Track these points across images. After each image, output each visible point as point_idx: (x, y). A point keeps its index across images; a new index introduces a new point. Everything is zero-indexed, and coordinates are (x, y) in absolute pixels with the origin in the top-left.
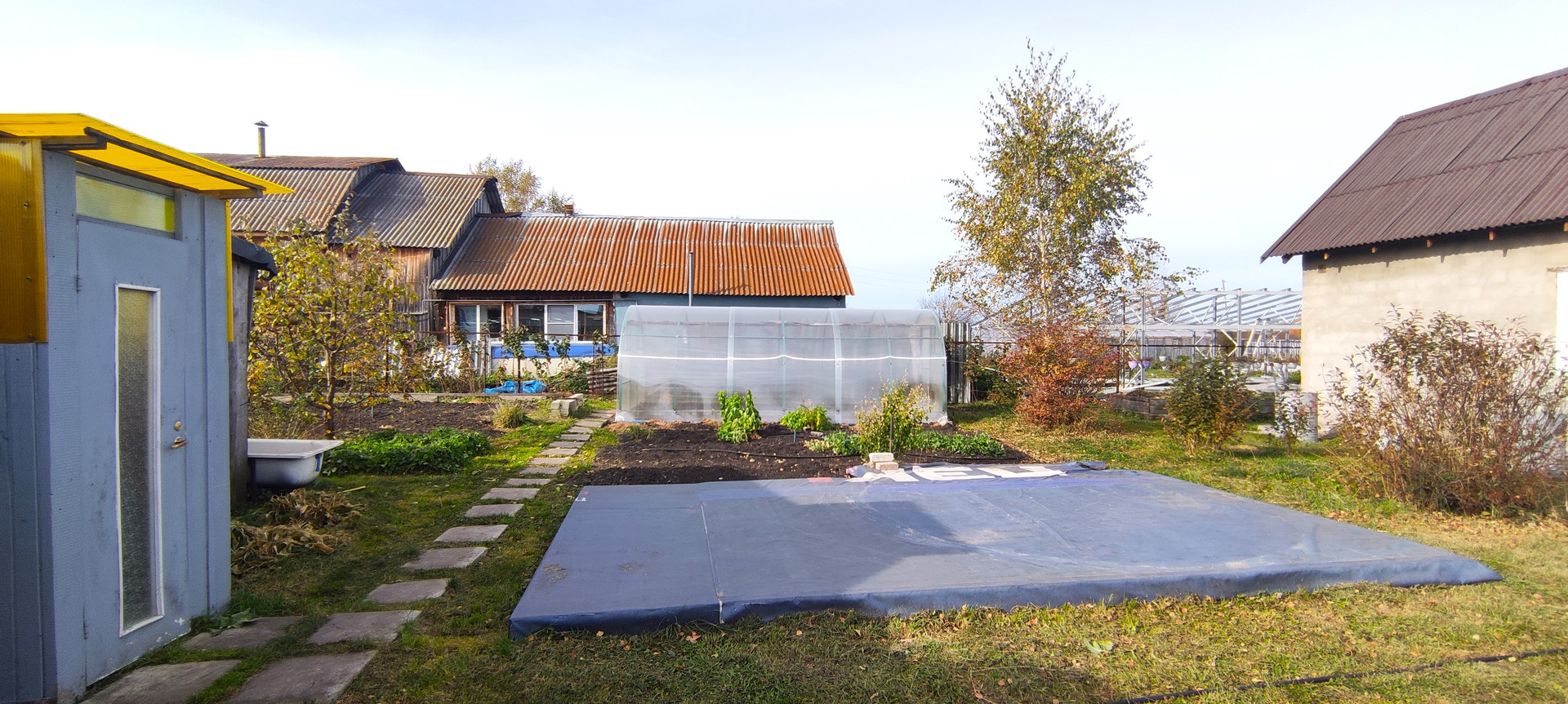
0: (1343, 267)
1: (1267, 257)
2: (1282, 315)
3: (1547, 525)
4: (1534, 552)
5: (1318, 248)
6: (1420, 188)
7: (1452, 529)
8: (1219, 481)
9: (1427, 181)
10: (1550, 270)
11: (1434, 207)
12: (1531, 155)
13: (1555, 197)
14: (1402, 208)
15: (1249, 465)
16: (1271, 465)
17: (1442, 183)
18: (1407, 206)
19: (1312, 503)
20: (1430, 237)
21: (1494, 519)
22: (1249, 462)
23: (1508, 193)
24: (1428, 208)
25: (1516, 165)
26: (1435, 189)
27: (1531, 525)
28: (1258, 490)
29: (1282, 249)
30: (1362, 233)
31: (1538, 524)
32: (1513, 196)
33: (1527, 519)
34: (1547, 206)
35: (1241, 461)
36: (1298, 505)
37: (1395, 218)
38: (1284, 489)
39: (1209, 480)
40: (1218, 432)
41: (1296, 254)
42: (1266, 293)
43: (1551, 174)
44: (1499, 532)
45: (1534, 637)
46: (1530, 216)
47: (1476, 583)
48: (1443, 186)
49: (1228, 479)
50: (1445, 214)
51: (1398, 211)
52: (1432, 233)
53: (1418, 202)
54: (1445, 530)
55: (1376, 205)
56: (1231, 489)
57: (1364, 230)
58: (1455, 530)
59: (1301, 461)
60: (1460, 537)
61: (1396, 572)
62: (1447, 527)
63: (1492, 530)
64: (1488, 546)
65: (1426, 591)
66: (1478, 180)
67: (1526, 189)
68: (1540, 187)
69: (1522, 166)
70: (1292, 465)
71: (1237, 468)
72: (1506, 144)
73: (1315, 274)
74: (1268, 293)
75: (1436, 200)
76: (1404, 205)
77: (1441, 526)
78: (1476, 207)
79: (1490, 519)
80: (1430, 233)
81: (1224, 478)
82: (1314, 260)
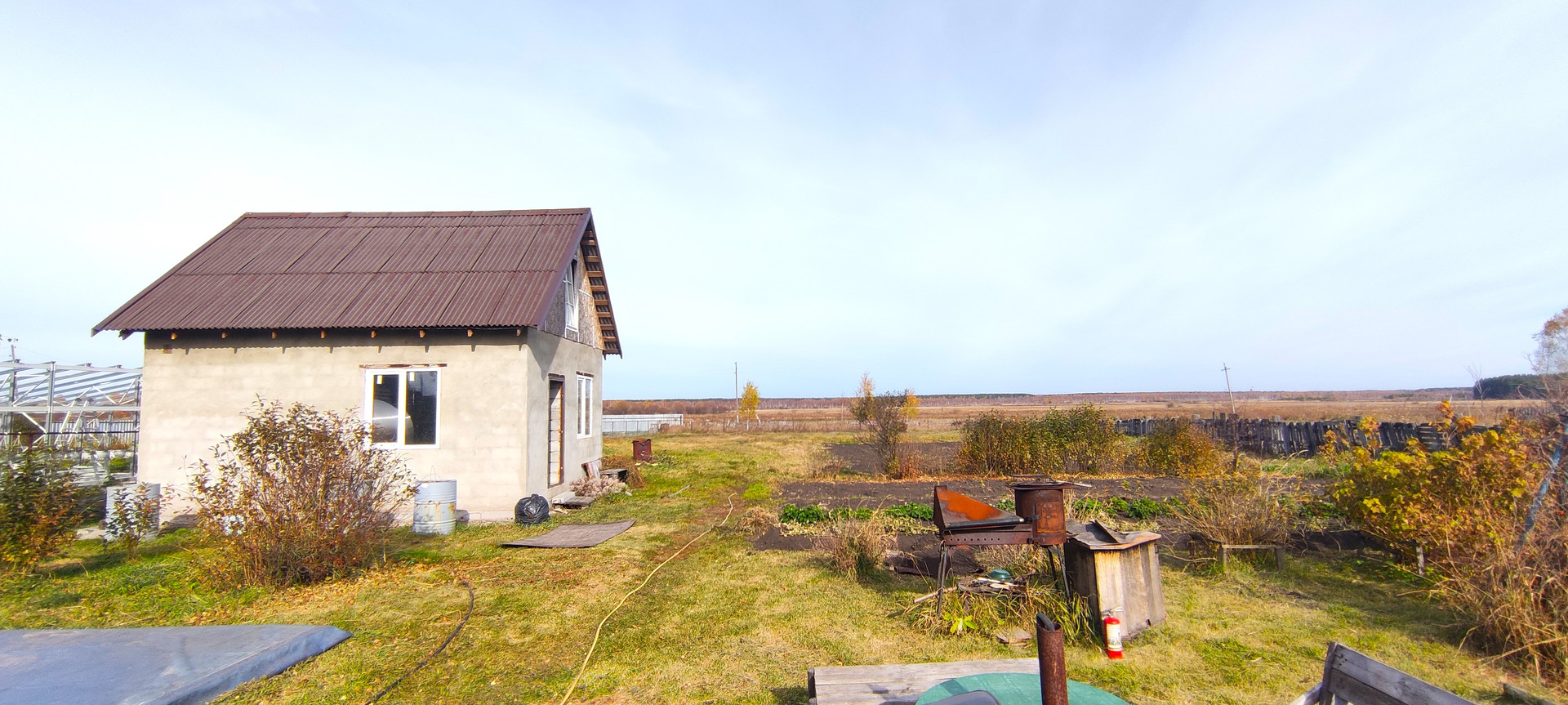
0: (191, 349)
1: (101, 330)
2: (107, 394)
3: (371, 577)
4: (368, 603)
5: (165, 327)
6: (266, 284)
7: (306, 601)
8: (39, 617)
9: (272, 278)
10: (361, 366)
11: (278, 303)
12: (349, 273)
13: (366, 310)
14: (250, 298)
15: (78, 585)
16: (109, 577)
17: (284, 282)
18: (255, 297)
19: (169, 613)
20: (275, 330)
21: (335, 582)
22: (78, 580)
23: (335, 301)
24: (273, 303)
25: (339, 279)
26: (279, 287)
27: (361, 579)
28: (97, 614)
29: (121, 322)
30: (212, 317)
31: (365, 578)
32: (338, 305)
33: (357, 575)
34: (362, 316)
35: (66, 581)
36: (152, 619)
37: (242, 308)
38: (131, 604)
39: (22, 619)
40: (34, 551)
41: (139, 330)
42: (89, 369)
43: (363, 292)
44: (340, 593)
45: (382, 678)
46: (350, 322)
47: (333, 647)
48: (285, 285)
49: (52, 610)
50: (287, 310)
51: (247, 301)
52: (277, 326)
53: (265, 295)
54: (301, 604)
55: (226, 291)
56: (59, 623)
57: (215, 315)
58: (308, 601)
59: (148, 565)
60: (313, 606)
61: (271, 662)
62: (301, 601)
63: (335, 592)
64: (334, 608)
65: (298, 670)
66: (312, 286)
67: (347, 300)
68: (356, 300)
69: (343, 280)
70: (136, 574)
71: (63, 592)
72: (332, 259)
73: (159, 355)
74: (92, 370)
75: (279, 297)
76: (252, 296)
77: (296, 601)
78: (312, 309)
79: (332, 583)
80: (275, 326)
81: (45, 610)
82: (158, 338)
